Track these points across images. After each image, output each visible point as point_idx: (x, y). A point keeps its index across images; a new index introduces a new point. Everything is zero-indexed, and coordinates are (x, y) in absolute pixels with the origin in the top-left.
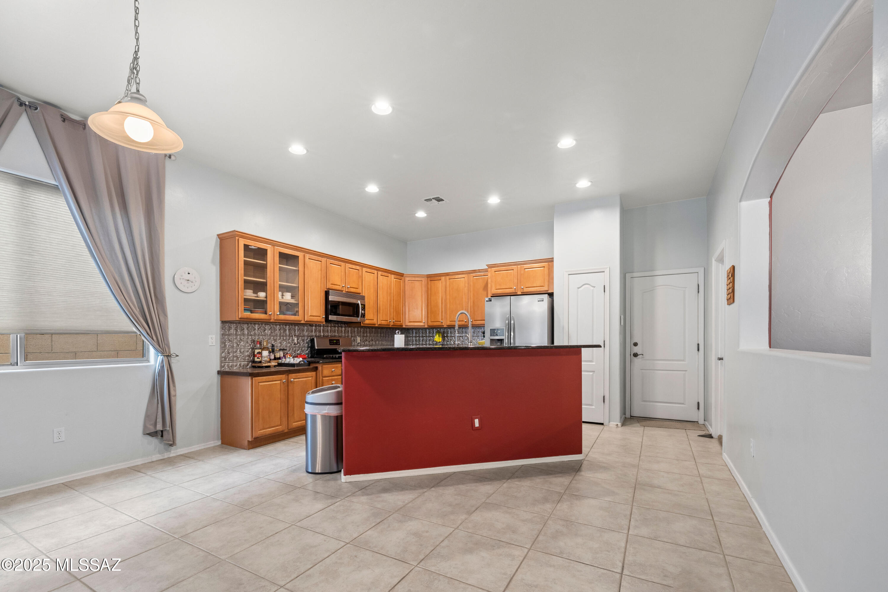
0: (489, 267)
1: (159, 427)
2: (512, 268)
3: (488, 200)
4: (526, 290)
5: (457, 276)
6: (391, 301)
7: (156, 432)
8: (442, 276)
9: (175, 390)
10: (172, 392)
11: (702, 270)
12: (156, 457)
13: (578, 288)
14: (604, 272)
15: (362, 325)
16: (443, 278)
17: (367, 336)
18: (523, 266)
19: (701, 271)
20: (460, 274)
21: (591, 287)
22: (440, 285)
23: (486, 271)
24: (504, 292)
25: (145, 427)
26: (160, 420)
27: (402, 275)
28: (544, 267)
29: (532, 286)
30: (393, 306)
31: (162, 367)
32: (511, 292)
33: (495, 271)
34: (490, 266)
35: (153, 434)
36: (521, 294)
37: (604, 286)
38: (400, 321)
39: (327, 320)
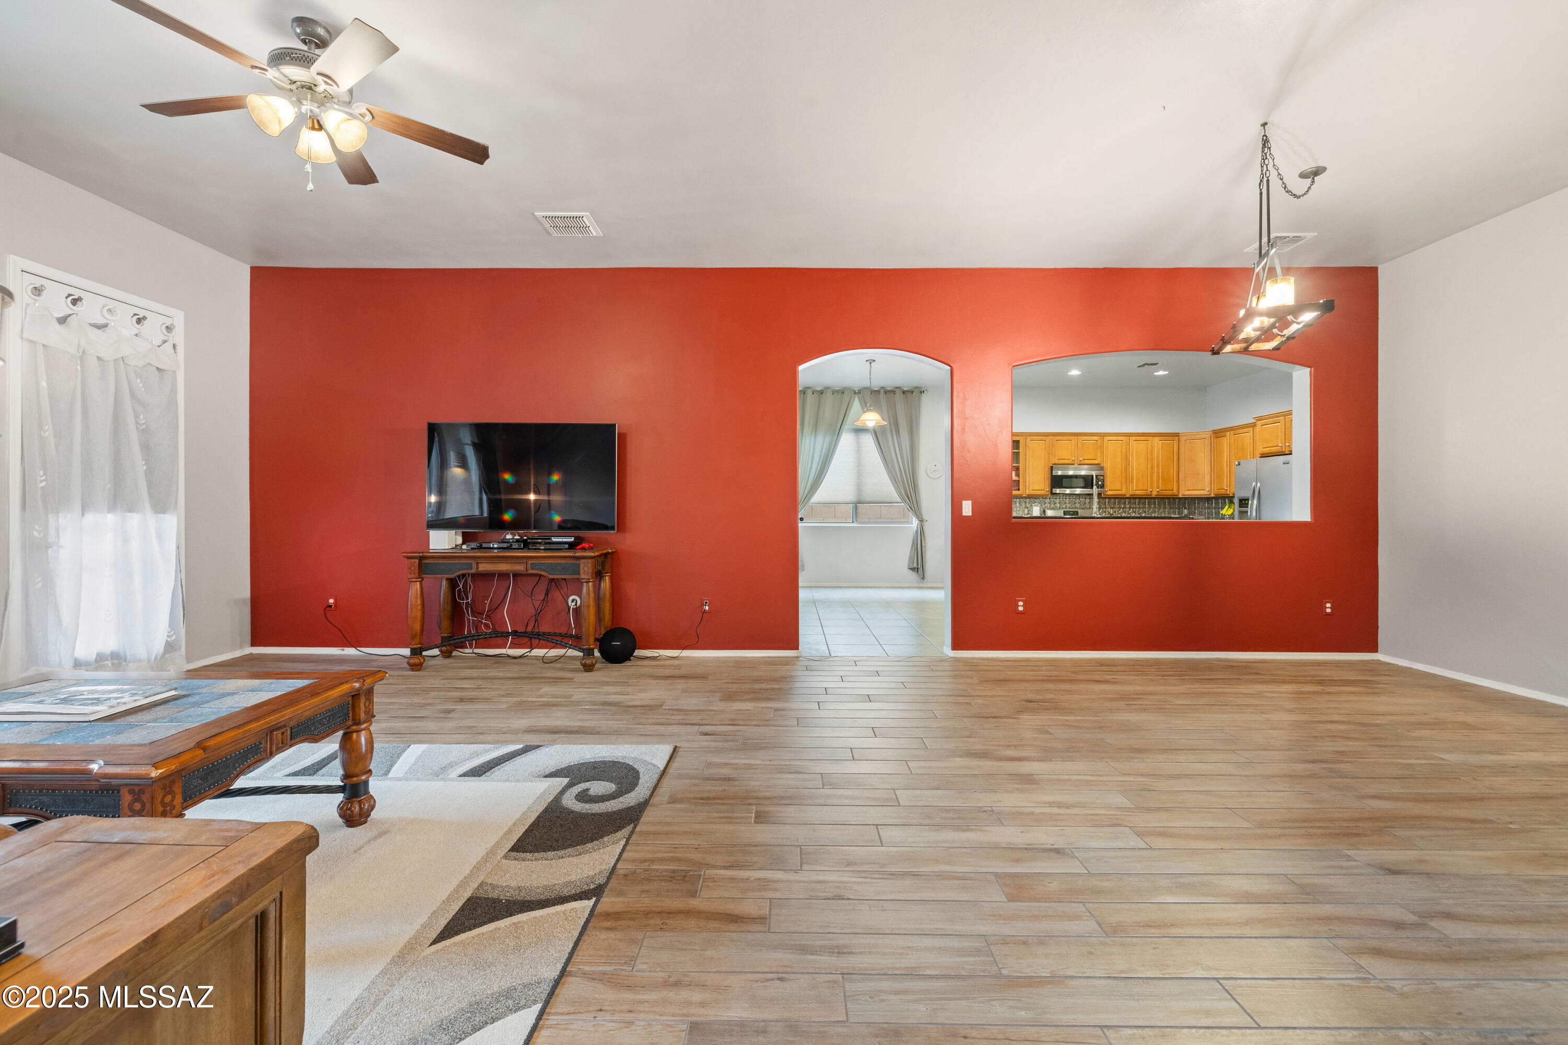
0: (1257, 420)
1: (915, 566)
2: (1277, 420)
5: (1241, 431)
6: (1152, 468)
7: (915, 568)
8: (1228, 431)
9: (925, 543)
10: (923, 545)
12: (915, 585)
15: (1103, 496)
16: (1228, 433)
17: (1125, 508)
18: (1286, 418)
20: (1242, 428)
22: (1225, 442)
23: (1253, 425)
24: (1270, 451)
25: (909, 565)
26: (915, 561)
27: (1177, 435)
30: (1158, 473)
31: (917, 527)
32: (1278, 450)
33: (1260, 426)
34: (1260, 419)
35: (912, 569)
38: (1173, 490)
39: (1052, 493)
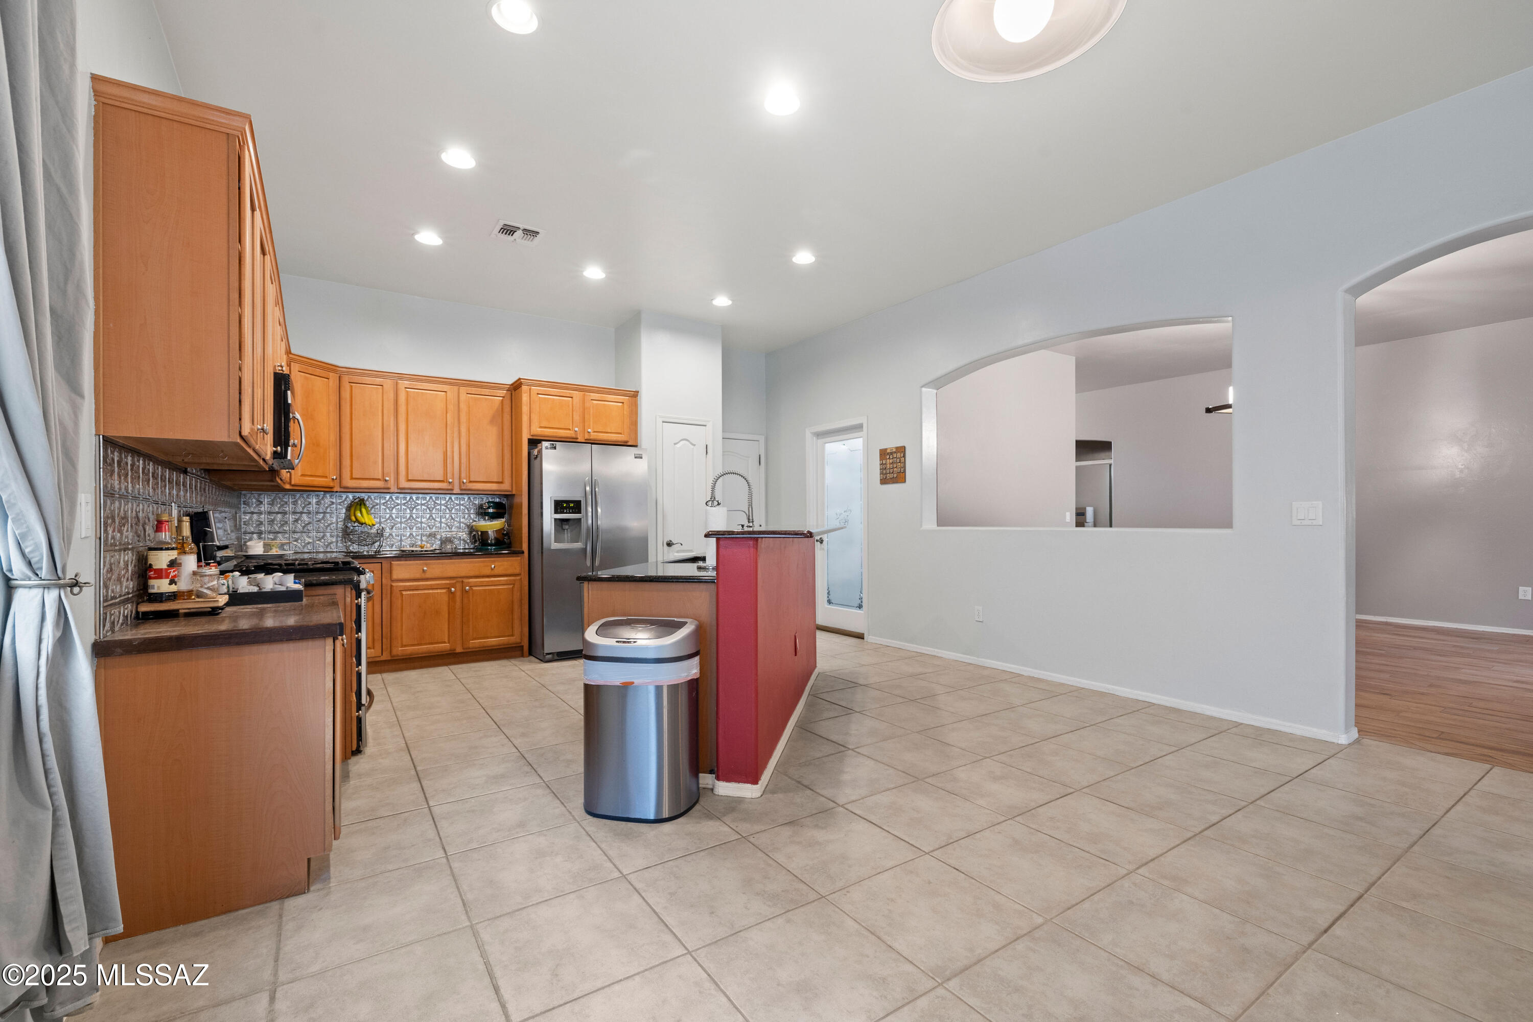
2: (570, 393)
3: (582, 271)
4: (594, 436)
5: (425, 386)
11: (763, 437)
13: (675, 444)
14: (705, 426)
18: (590, 395)
19: (762, 439)
21: (690, 445)
24: (555, 434)
28: (623, 403)
29: (604, 431)
32: (569, 435)
33: (538, 394)
36: (584, 441)
37: (707, 445)
